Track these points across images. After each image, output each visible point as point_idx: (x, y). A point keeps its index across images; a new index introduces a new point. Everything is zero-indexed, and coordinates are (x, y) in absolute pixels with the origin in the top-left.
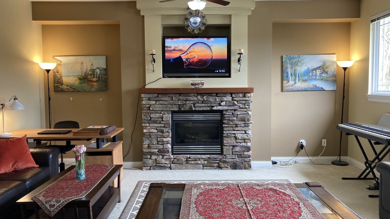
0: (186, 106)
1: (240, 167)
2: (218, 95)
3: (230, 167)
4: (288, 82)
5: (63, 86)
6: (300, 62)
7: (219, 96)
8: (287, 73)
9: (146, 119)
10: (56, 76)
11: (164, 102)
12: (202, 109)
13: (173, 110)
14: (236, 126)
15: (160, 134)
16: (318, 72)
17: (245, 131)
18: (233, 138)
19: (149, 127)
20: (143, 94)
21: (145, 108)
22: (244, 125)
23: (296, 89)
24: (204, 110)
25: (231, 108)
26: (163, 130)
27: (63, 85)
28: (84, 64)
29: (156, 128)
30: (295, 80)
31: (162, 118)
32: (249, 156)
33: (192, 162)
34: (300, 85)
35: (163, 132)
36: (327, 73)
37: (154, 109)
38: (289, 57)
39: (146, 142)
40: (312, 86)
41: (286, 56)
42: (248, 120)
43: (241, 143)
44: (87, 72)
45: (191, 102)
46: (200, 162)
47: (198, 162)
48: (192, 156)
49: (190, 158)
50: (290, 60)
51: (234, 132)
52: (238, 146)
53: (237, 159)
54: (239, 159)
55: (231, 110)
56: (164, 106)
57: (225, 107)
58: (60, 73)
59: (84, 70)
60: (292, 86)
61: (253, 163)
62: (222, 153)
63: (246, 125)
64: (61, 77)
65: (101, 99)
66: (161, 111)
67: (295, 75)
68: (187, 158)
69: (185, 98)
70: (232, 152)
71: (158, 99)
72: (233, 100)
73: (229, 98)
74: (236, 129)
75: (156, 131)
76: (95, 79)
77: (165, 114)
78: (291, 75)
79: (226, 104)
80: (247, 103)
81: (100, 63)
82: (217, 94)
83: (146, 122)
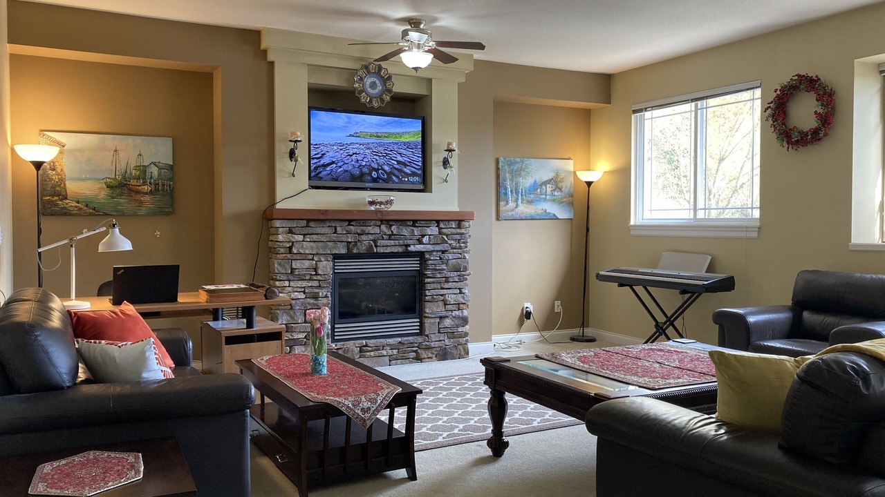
0: (361, 245)
1: (453, 356)
2: (417, 225)
3: (436, 357)
4: (507, 203)
5: (67, 201)
6: (524, 170)
7: (417, 227)
8: (506, 189)
9: (283, 271)
10: (49, 178)
11: (320, 236)
12: (389, 250)
13: (337, 252)
14: (447, 281)
15: (312, 301)
16: (549, 188)
17: (459, 289)
18: (441, 304)
19: (289, 289)
20: (279, 221)
21: (282, 250)
22: (459, 279)
23: (518, 216)
24: (393, 252)
25: (438, 248)
26: (318, 293)
27: (66, 198)
28: (122, 155)
29: (303, 290)
30: (517, 200)
31: (316, 269)
32: (466, 334)
33: (372, 354)
34: (524, 209)
35: (316, 297)
36: (560, 189)
37: (302, 251)
38: (508, 161)
39: (282, 319)
40: (541, 212)
41: (504, 159)
42: (466, 269)
43: (452, 311)
44: (129, 172)
45: (371, 237)
46: (384, 352)
47: (382, 351)
48: (371, 342)
49: (366, 346)
50: (509, 165)
51: (442, 292)
52: (447, 317)
53: (447, 342)
54: (450, 341)
55: (437, 251)
56: (320, 244)
57: (428, 246)
58: (59, 171)
59: (122, 167)
60: (513, 210)
61: (471, 346)
62: (421, 332)
63: (462, 279)
64: (62, 180)
65: (159, 233)
66: (314, 254)
67: (517, 193)
68: (360, 347)
69: (359, 230)
70: (439, 329)
71: (309, 230)
72: (440, 233)
73: (433, 230)
74: (446, 286)
75: (302, 296)
76: (146, 188)
77: (320, 261)
78: (511, 191)
79: (430, 240)
80: (462, 239)
81: (158, 152)
82: (415, 221)
83: (283, 277)
